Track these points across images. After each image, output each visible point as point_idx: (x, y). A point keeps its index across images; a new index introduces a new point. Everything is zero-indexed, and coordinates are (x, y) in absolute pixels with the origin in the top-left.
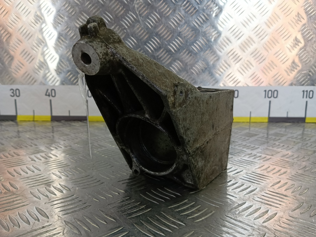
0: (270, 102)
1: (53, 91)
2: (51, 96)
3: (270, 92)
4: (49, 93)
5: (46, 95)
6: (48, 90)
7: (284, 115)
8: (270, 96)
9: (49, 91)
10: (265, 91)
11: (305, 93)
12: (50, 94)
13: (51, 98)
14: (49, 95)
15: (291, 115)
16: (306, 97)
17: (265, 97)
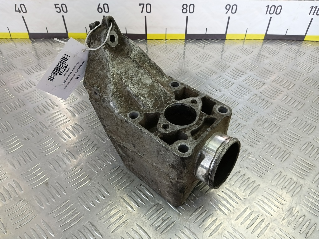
0: (271, 18)
1: (22, 6)
2: (21, 12)
3: (273, 8)
4: (18, 8)
5: (16, 11)
6: (16, 5)
7: (283, 33)
8: (272, 12)
9: (18, 6)
10: (268, 6)
11: (314, 9)
12: (20, 9)
13: (22, 14)
14: (19, 11)
15: (289, 33)
16: (313, 14)
17: (266, 14)
